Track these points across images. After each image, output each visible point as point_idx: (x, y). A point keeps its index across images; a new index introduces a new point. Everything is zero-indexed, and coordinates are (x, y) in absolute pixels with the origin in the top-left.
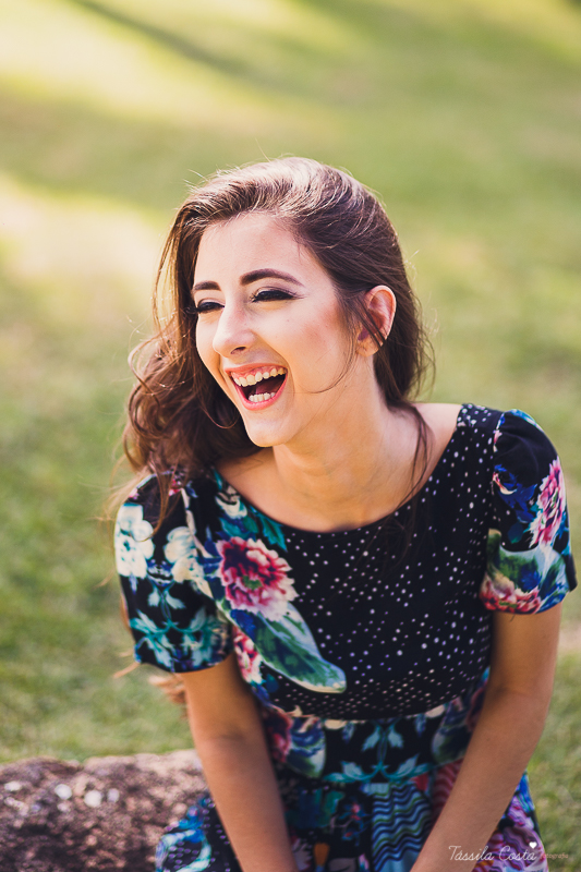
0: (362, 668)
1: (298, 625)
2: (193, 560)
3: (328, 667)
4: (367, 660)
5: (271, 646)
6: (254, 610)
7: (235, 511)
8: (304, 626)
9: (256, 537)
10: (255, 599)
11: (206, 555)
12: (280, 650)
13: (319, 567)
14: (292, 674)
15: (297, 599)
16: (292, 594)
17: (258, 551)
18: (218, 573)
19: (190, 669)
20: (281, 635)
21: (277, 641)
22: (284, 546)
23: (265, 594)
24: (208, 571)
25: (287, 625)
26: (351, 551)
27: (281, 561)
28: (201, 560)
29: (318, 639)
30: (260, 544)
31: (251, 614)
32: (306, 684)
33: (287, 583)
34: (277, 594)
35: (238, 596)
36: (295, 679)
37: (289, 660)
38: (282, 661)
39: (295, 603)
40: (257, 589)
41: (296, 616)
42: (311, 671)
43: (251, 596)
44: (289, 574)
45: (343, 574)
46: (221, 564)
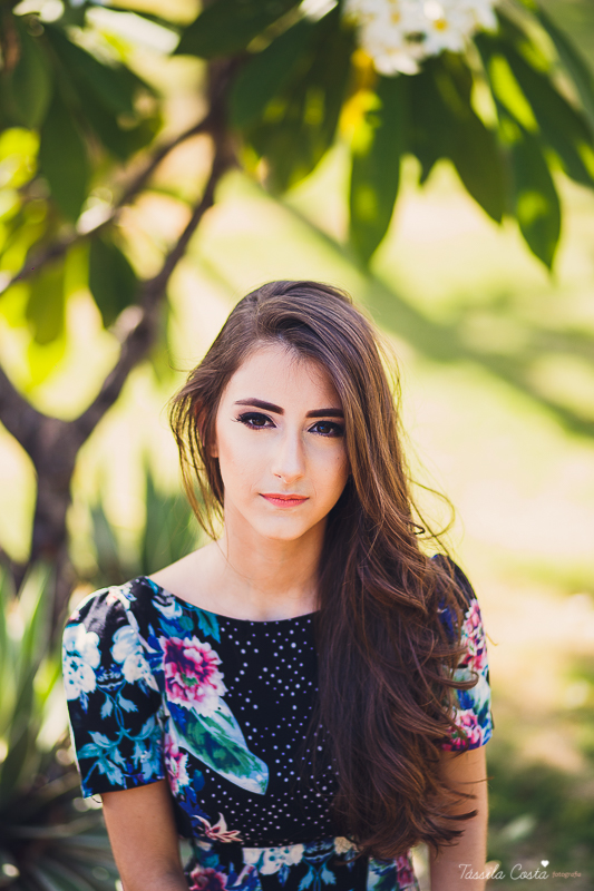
0: (284, 760)
1: (228, 719)
2: (140, 657)
3: (253, 759)
4: (290, 754)
5: (200, 740)
6: (188, 706)
7: (171, 612)
8: (233, 720)
9: (190, 634)
10: (191, 696)
11: (151, 651)
12: (209, 744)
13: (250, 656)
14: (219, 767)
15: (227, 694)
16: (222, 689)
17: (194, 648)
18: (162, 667)
19: (142, 783)
20: (212, 730)
21: (207, 735)
22: (217, 637)
23: (200, 691)
24: (153, 665)
25: (219, 720)
26: (280, 641)
27: (213, 654)
28: (147, 656)
29: (246, 732)
30: (196, 641)
31: (184, 708)
32: (231, 777)
33: (217, 677)
34: (210, 690)
35: (175, 689)
36: (221, 772)
37: (218, 754)
38: (210, 754)
39: (225, 698)
40: (193, 686)
41: (226, 711)
42: (237, 763)
43: (187, 692)
44: (220, 668)
45: (272, 663)
46: (163, 658)
